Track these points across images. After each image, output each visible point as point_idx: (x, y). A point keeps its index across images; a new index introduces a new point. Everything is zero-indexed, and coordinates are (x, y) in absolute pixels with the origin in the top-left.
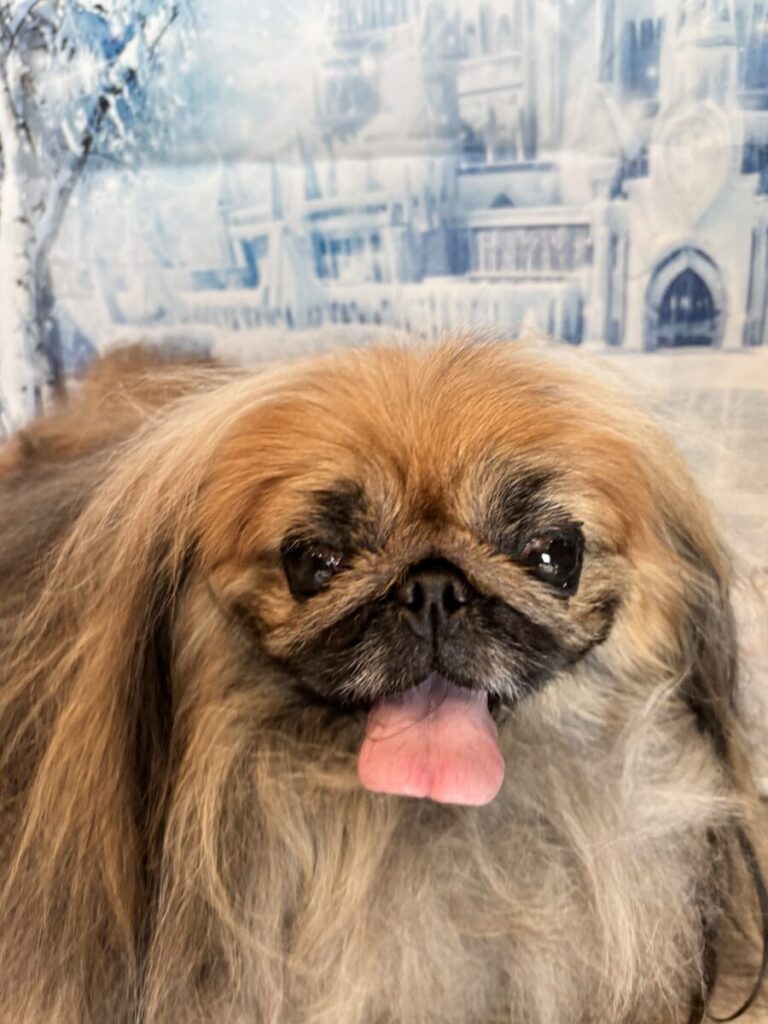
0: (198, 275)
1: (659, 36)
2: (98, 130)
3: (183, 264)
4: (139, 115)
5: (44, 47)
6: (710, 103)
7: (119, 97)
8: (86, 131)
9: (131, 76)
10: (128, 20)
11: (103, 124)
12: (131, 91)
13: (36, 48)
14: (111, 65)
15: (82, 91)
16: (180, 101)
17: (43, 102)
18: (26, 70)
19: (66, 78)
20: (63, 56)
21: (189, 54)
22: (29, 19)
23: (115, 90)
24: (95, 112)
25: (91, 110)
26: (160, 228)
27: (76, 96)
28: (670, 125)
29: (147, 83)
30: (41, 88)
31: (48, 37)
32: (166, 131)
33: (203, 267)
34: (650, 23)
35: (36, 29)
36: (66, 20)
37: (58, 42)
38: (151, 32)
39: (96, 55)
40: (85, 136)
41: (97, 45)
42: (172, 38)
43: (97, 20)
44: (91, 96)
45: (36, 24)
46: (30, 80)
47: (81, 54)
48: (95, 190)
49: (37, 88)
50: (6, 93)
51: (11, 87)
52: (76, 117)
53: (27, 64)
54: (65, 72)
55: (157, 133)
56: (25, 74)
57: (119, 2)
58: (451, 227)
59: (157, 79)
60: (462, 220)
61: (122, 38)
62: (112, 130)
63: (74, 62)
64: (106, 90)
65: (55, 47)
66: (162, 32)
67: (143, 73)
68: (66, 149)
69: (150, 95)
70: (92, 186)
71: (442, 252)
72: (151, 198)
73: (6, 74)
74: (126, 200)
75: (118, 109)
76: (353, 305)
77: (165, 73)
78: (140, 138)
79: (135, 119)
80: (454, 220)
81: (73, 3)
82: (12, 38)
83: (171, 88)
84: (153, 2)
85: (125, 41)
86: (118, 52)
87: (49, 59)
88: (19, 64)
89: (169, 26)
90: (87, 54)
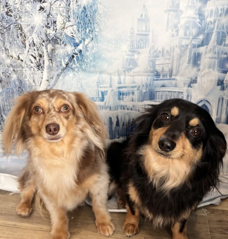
1: (201, 56)
4: (81, 60)
5: (58, 43)
6: (211, 70)
7: (77, 55)
8: (68, 62)
9: (80, 51)
10: (80, 40)
11: (72, 61)
12: (80, 55)
13: (56, 43)
14: (76, 48)
15: (68, 53)
16: (91, 58)
17: (57, 55)
18: (54, 48)
20: (63, 46)
21: (95, 48)
24: (71, 58)
27: (66, 54)
28: (202, 73)
29: (84, 53)
31: (59, 41)
32: (87, 64)
33: (91, 96)
34: (199, 53)
36: (64, 38)
38: (86, 42)
39: (72, 46)
41: (72, 44)
42: (91, 45)
43: (72, 38)
44: (70, 54)
45: (56, 38)
46: (54, 50)
47: (68, 45)
48: (67, 75)
49: (56, 52)
50: (47, 52)
51: (49, 51)
52: (66, 59)
53: (54, 47)
54: (63, 49)
55: (84, 64)
56: (53, 49)
57: (78, 35)
58: (151, 91)
59: (87, 53)
60: (153, 90)
61: (78, 43)
62: (74, 63)
63: (66, 47)
64: (74, 54)
65: (61, 44)
66: (89, 43)
67: (83, 51)
68: (62, 65)
69: (85, 56)
70: (66, 75)
71: (148, 96)
72: (80, 79)
73: (47, 48)
74: (74, 79)
75: (76, 58)
76: (126, 106)
77: (89, 52)
78: (80, 65)
79: (80, 61)
80: (152, 90)
81: (66, 35)
82: (50, 41)
83: (89, 55)
84: (87, 36)
85: (79, 43)
86: (77, 46)
87: (59, 46)
88: (51, 46)
89: (91, 42)
90: (69, 45)
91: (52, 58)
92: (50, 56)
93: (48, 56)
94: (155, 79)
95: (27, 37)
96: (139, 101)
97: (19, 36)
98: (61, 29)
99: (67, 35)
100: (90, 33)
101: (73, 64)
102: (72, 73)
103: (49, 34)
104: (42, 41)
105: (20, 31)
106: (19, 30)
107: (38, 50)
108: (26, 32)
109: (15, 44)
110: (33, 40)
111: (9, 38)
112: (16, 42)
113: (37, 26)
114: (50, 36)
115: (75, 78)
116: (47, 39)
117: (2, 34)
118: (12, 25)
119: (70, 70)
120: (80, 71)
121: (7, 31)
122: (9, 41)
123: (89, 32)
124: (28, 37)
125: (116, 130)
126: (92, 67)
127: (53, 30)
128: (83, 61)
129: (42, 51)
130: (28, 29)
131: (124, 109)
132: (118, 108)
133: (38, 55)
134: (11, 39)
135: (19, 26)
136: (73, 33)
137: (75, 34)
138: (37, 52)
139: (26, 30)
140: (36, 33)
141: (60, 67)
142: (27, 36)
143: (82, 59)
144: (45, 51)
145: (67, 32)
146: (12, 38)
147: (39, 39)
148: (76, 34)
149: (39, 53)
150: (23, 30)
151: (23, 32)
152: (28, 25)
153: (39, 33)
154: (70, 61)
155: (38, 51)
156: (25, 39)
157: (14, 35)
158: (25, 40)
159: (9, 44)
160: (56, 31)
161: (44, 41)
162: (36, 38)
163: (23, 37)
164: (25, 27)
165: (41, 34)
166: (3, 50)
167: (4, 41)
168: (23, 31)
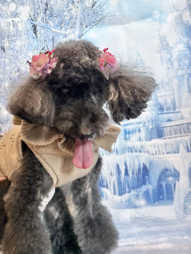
58: (157, 127)
60: (160, 125)
71: (156, 133)
76: (134, 147)
80: (158, 125)
94: (160, 113)
96: (146, 140)
125: (125, 182)
131: (132, 152)
132: (125, 151)
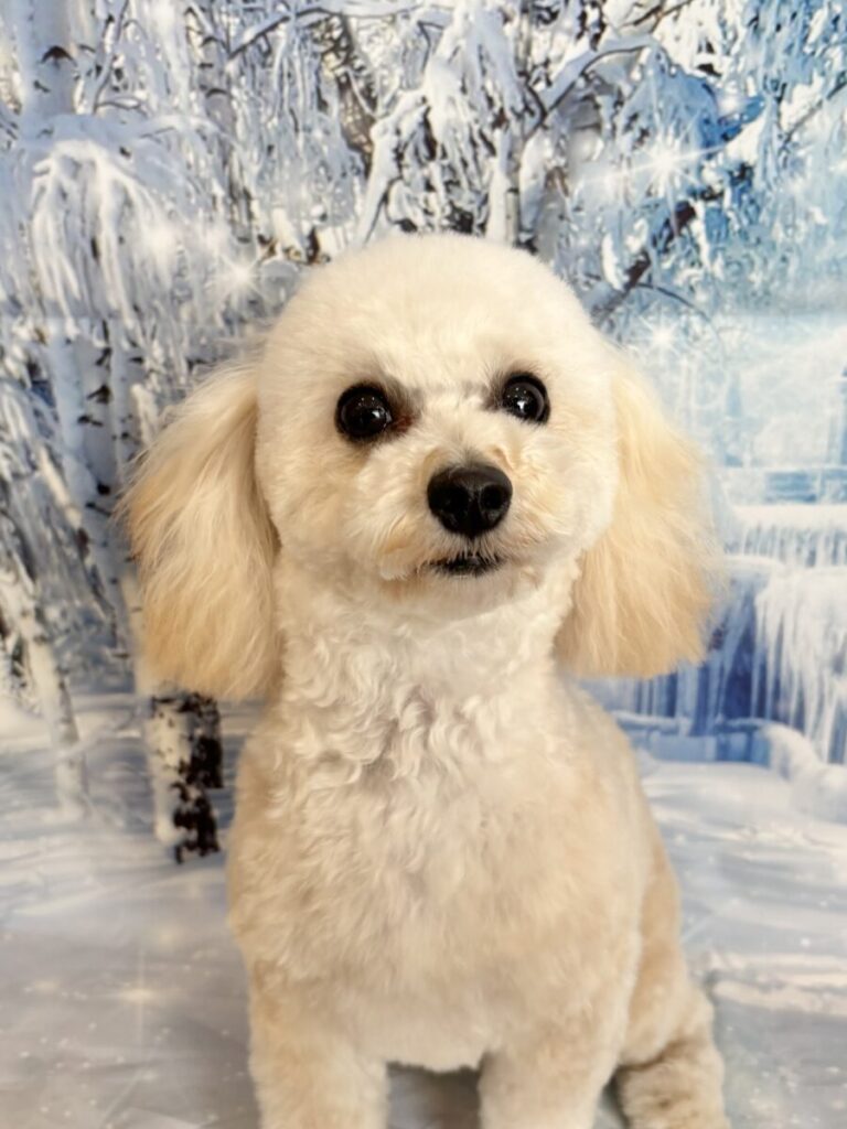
0: (779, 476)
2: (666, 251)
3: (756, 462)
4: (743, 234)
5: (597, 127)
7: (713, 204)
8: (644, 252)
9: (743, 174)
10: (752, 93)
11: (677, 241)
12: (737, 199)
13: (584, 128)
14: (710, 157)
15: (649, 194)
16: (819, 218)
17: (578, 209)
18: (562, 161)
19: (625, 172)
20: (624, 141)
22: (581, 82)
23: (708, 195)
24: (667, 223)
25: (661, 221)
26: (735, 406)
27: (638, 197)
29: (769, 187)
30: (578, 187)
31: (605, 113)
32: (784, 259)
33: (791, 468)
35: (589, 98)
36: (643, 86)
37: (621, 121)
38: (791, 112)
39: (687, 140)
40: (642, 258)
41: (691, 126)
42: (828, 122)
43: (699, 85)
44: (664, 200)
45: (589, 91)
46: (563, 176)
47: (659, 138)
48: (629, 342)
49: (570, 187)
50: (511, 196)
51: (523, 188)
52: (631, 231)
53: (563, 154)
54: (624, 163)
55: (765, 262)
56: (558, 168)
57: (742, 60)
59: (790, 181)
61: (737, 117)
62: (689, 253)
63: (644, 149)
64: (693, 193)
65: (614, 128)
66: (812, 112)
67: (765, 171)
68: (598, 278)
69: (770, 205)
70: (624, 339)
72: (727, 359)
73: (518, 168)
74: (684, 362)
75: (707, 222)
77: (803, 174)
78: (735, 267)
79: (735, 238)
81: (663, 61)
82: (544, 114)
83: (808, 195)
84: (805, 61)
85: (741, 121)
86: (726, 138)
87: (600, 144)
88: (549, 152)
89: (826, 103)
90: (670, 139)
91: (541, 237)
92: (527, 223)
93: (513, 221)
95: (383, 101)
97: (332, 97)
98: (637, 23)
99: (669, 61)
100: (835, 38)
101: (682, 263)
102: (668, 325)
103: (546, 63)
104: (490, 119)
105: (338, 62)
106: (331, 57)
107: (451, 184)
108: (376, 65)
109: (295, 157)
110: (425, 115)
111: (263, 119)
112: (307, 140)
113: (458, 16)
114: (552, 77)
115: (691, 358)
116: (524, 100)
117: (215, 91)
118: (283, 26)
119: (653, 308)
120: (727, 307)
121: (248, 71)
122: (261, 138)
123: (824, 32)
124: (394, 100)
126: (816, 276)
127: (578, 29)
128: (759, 241)
129: (478, 193)
130: (396, 41)
133: (450, 218)
134: (275, 121)
135: (330, 29)
136: (717, 47)
137: (728, 53)
138: (444, 201)
139: (379, 49)
140: (450, 60)
141: (586, 289)
142: (384, 90)
143: (751, 222)
144: (498, 185)
145: (677, 39)
146: (280, 116)
147: (472, 107)
148: (735, 49)
149: (459, 204)
150: (356, 53)
151: (361, 69)
152: (394, 17)
153: (474, 59)
154: (661, 244)
155: (448, 191)
156: (367, 110)
157: (294, 96)
158: (369, 122)
159: (255, 155)
160: (597, 38)
161: (500, 121)
162: (452, 101)
163: (355, 99)
164: (377, 34)
165: (484, 72)
166: (214, 199)
167: (222, 143)
168: (358, 63)
